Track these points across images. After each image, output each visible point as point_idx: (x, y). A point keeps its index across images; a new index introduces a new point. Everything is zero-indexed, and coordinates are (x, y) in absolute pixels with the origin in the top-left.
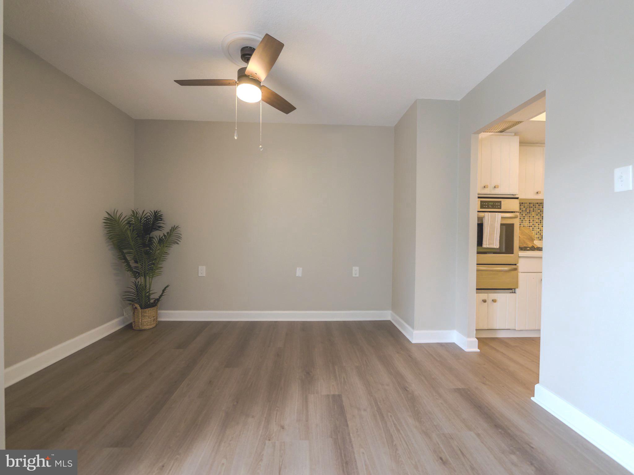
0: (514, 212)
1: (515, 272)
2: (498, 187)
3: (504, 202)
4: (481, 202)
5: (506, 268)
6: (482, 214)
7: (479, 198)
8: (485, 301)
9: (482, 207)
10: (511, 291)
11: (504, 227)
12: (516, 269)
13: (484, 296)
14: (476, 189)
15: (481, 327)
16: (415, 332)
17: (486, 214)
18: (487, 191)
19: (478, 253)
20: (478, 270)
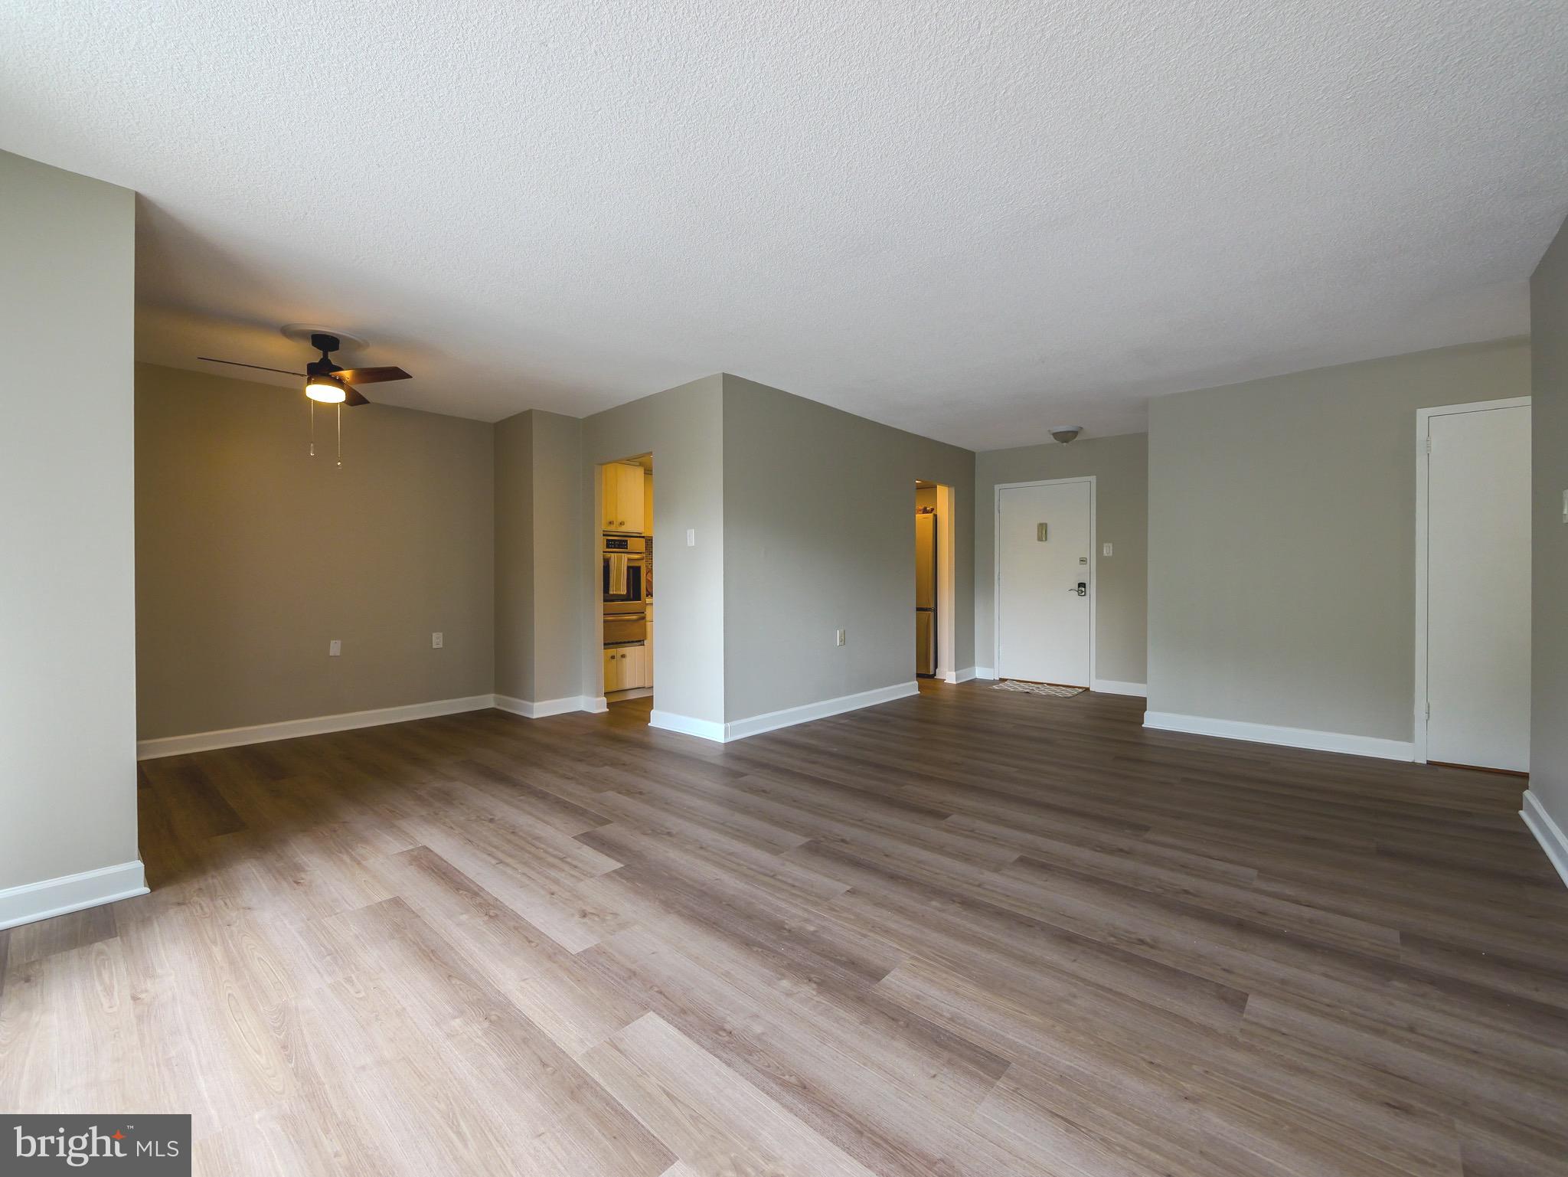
0: (641, 553)
1: (644, 621)
2: (624, 524)
3: (630, 541)
4: (607, 540)
5: (634, 617)
6: (608, 555)
7: (604, 535)
8: (613, 657)
9: (608, 547)
10: (639, 643)
11: (631, 571)
12: (644, 618)
13: (612, 651)
14: (601, 526)
15: (610, 690)
16: (536, 705)
17: (612, 554)
18: (612, 528)
19: (605, 601)
20: (605, 621)
